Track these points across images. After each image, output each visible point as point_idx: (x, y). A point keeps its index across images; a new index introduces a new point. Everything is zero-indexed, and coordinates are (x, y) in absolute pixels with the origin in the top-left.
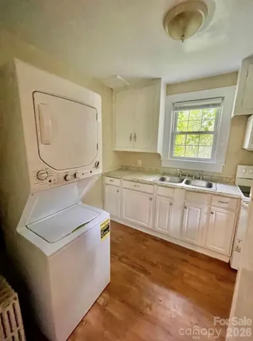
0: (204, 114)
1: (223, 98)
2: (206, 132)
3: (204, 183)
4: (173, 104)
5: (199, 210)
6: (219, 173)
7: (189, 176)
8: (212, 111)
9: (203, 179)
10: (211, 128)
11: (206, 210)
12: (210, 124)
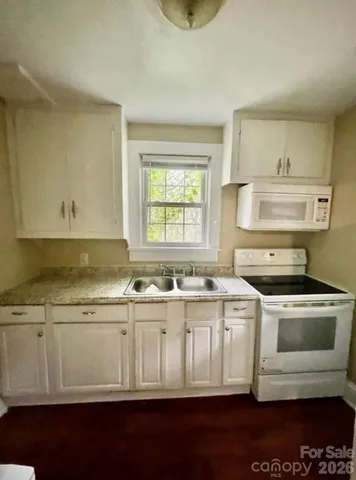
0: (186, 177)
1: (210, 158)
2: (192, 205)
3: (201, 282)
4: (141, 156)
5: (209, 329)
6: (215, 263)
7: (177, 272)
8: (196, 174)
9: (197, 275)
10: (197, 199)
11: (217, 326)
12: (195, 192)
